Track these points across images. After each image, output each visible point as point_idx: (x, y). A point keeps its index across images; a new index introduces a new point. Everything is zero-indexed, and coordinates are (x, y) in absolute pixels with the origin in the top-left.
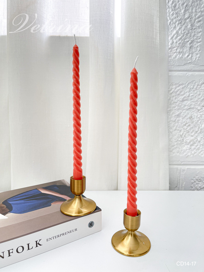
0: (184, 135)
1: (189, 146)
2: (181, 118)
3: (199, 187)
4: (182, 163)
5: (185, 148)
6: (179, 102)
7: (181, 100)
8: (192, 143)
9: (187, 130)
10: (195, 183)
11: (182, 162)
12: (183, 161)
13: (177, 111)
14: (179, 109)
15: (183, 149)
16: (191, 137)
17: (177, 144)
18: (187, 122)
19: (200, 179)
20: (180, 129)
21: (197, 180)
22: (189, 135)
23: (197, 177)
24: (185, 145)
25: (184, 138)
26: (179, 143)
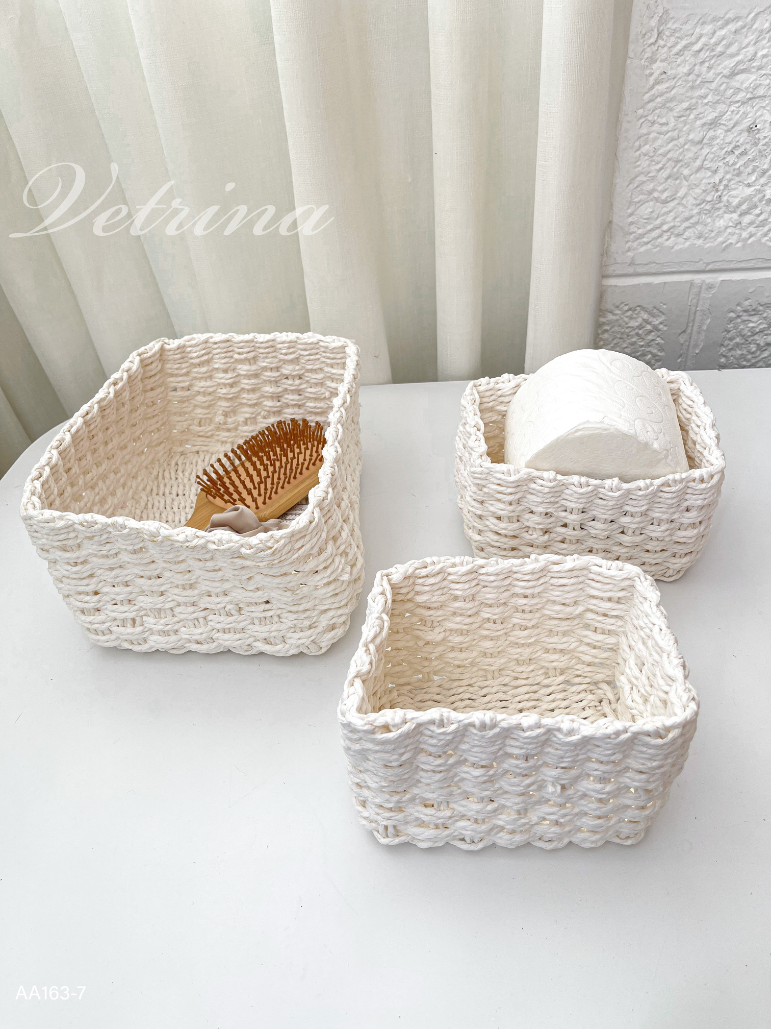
0: (725, 182)
1: (735, 216)
2: (720, 132)
3: (749, 331)
4: (710, 267)
5: (721, 223)
6: (720, 77)
7: (726, 72)
8: (744, 207)
9: (737, 166)
10: (739, 320)
11: (708, 264)
12: (713, 262)
13: (711, 110)
14: (717, 102)
15: (717, 224)
16: (746, 189)
17: (699, 213)
18: (738, 144)
19: (754, 307)
20: (714, 166)
21: (745, 311)
22: (740, 181)
23: (747, 303)
24: (725, 212)
25: (722, 193)
26: (707, 210)
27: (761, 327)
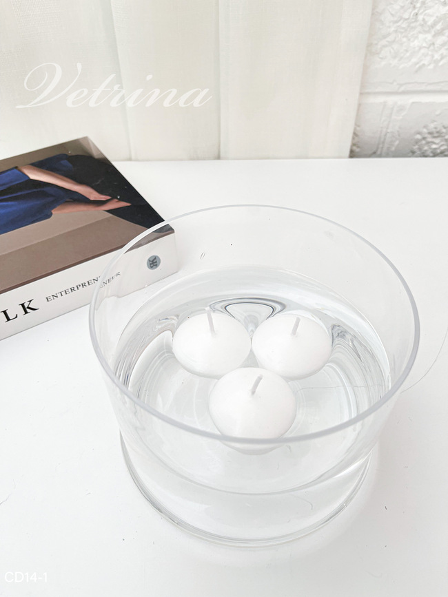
1: (429, 37)
3: (432, 152)
4: (402, 89)
5: (416, 43)
8: (439, 27)
10: (424, 142)
11: (401, 85)
12: (406, 84)
15: (412, 44)
17: (396, 31)
19: (438, 130)
21: (430, 133)
23: (432, 126)
24: (420, 32)
25: (418, 11)
26: (404, 28)
27: (442, 148)
